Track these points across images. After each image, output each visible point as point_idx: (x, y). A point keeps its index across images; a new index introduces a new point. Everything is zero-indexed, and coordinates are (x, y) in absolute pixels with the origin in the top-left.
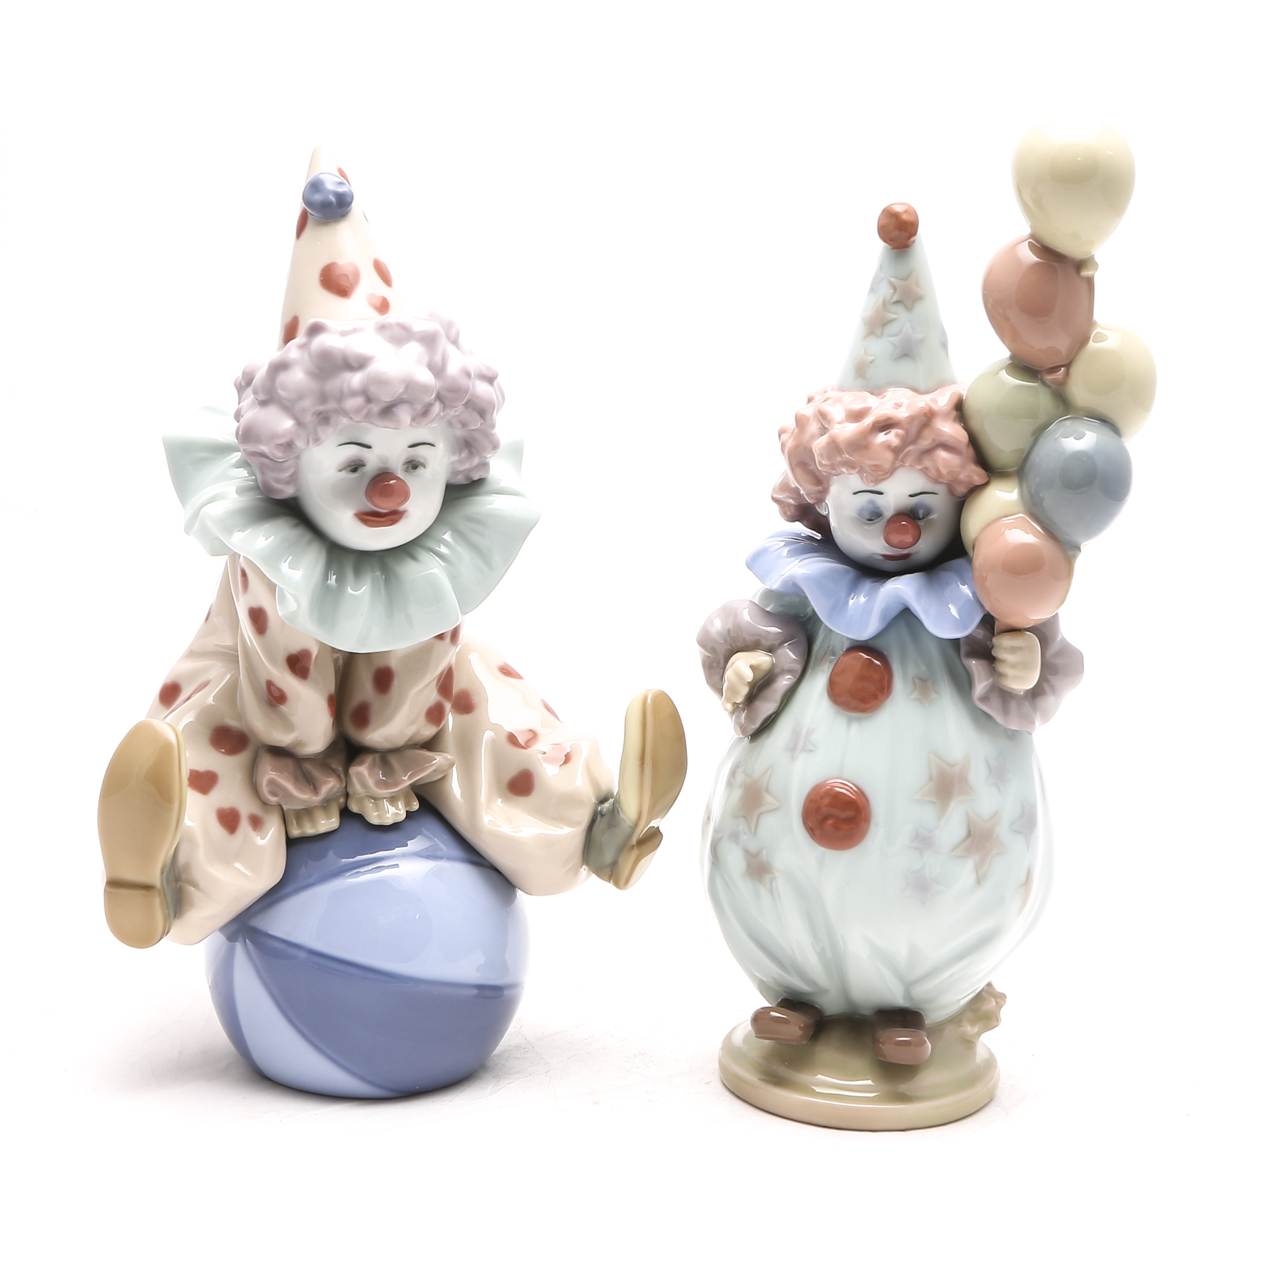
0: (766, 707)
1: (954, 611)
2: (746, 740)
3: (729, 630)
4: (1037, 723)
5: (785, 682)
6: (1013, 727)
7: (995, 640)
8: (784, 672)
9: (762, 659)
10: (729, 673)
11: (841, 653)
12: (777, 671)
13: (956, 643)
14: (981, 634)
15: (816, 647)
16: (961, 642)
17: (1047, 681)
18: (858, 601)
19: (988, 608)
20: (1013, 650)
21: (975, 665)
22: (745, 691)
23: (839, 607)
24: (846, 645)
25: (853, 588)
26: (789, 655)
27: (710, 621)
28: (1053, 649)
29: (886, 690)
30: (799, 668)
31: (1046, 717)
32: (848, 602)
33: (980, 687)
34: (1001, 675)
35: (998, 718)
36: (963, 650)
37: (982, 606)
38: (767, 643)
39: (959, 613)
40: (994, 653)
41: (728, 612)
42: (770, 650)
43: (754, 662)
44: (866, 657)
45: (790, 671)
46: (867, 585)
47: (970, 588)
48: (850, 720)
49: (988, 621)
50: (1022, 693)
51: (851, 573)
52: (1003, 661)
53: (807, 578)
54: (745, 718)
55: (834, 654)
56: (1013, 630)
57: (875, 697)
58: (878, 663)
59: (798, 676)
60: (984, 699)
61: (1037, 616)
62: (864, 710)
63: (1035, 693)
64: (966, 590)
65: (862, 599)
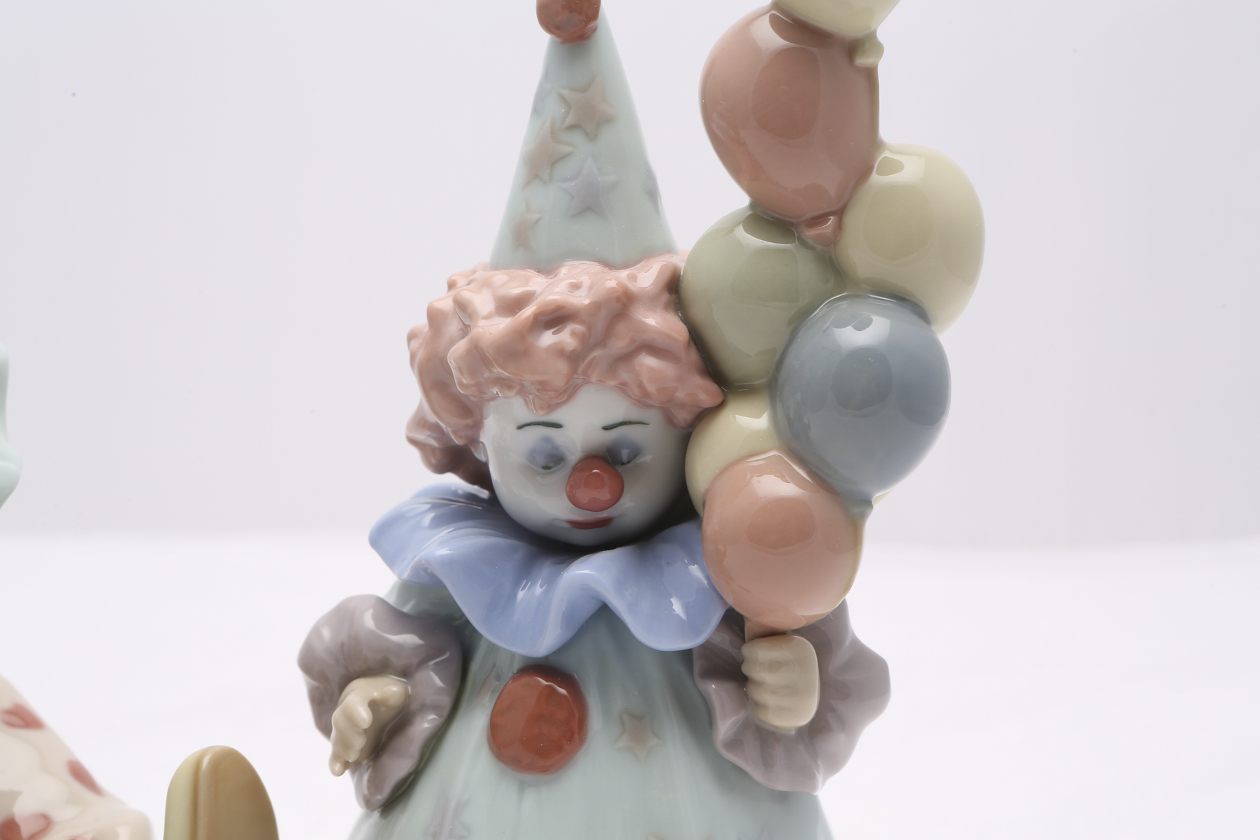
0: (398, 766)
1: (677, 607)
2: (376, 815)
3: (342, 645)
4: (820, 777)
5: (426, 725)
6: (781, 787)
7: (747, 650)
8: (424, 708)
9: (390, 689)
10: (337, 715)
11: (510, 675)
12: (414, 706)
13: (686, 656)
14: (725, 641)
15: (475, 666)
16: (695, 654)
17: (833, 710)
18: (530, 594)
19: (731, 601)
20: (775, 666)
21: (715, 690)
22: (359, 743)
23: (501, 604)
24: (517, 666)
25: (525, 572)
26: (433, 681)
27: (316, 631)
28: (839, 659)
29: (576, 736)
30: (446, 701)
31: (835, 764)
32: (514, 595)
33: (725, 726)
34: (757, 705)
35: (757, 774)
36: (697, 665)
37: (721, 598)
38: (398, 662)
39: (687, 608)
40: (746, 669)
41: (343, 614)
42: (405, 673)
43: (376, 695)
44: (545, 683)
45: (435, 708)
46: (546, 568)
47: (703, 569)
48: (522, 786)
49: (733, 621)
50: (793, 732)
51: (521, 549)
52: (760, 684)
53: (449, 563)
54: (369, 781)
55: (498, 678)
56: (773, 634)
57: (559, 748)
58: (562, 691)
59: (446, 713)
60: (734, 743)
61: (812, 610)
62: (545, 770)
63: (816, 730)
64: (695, 570)
65: (538, 590)
